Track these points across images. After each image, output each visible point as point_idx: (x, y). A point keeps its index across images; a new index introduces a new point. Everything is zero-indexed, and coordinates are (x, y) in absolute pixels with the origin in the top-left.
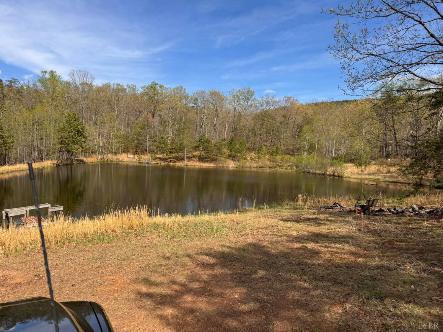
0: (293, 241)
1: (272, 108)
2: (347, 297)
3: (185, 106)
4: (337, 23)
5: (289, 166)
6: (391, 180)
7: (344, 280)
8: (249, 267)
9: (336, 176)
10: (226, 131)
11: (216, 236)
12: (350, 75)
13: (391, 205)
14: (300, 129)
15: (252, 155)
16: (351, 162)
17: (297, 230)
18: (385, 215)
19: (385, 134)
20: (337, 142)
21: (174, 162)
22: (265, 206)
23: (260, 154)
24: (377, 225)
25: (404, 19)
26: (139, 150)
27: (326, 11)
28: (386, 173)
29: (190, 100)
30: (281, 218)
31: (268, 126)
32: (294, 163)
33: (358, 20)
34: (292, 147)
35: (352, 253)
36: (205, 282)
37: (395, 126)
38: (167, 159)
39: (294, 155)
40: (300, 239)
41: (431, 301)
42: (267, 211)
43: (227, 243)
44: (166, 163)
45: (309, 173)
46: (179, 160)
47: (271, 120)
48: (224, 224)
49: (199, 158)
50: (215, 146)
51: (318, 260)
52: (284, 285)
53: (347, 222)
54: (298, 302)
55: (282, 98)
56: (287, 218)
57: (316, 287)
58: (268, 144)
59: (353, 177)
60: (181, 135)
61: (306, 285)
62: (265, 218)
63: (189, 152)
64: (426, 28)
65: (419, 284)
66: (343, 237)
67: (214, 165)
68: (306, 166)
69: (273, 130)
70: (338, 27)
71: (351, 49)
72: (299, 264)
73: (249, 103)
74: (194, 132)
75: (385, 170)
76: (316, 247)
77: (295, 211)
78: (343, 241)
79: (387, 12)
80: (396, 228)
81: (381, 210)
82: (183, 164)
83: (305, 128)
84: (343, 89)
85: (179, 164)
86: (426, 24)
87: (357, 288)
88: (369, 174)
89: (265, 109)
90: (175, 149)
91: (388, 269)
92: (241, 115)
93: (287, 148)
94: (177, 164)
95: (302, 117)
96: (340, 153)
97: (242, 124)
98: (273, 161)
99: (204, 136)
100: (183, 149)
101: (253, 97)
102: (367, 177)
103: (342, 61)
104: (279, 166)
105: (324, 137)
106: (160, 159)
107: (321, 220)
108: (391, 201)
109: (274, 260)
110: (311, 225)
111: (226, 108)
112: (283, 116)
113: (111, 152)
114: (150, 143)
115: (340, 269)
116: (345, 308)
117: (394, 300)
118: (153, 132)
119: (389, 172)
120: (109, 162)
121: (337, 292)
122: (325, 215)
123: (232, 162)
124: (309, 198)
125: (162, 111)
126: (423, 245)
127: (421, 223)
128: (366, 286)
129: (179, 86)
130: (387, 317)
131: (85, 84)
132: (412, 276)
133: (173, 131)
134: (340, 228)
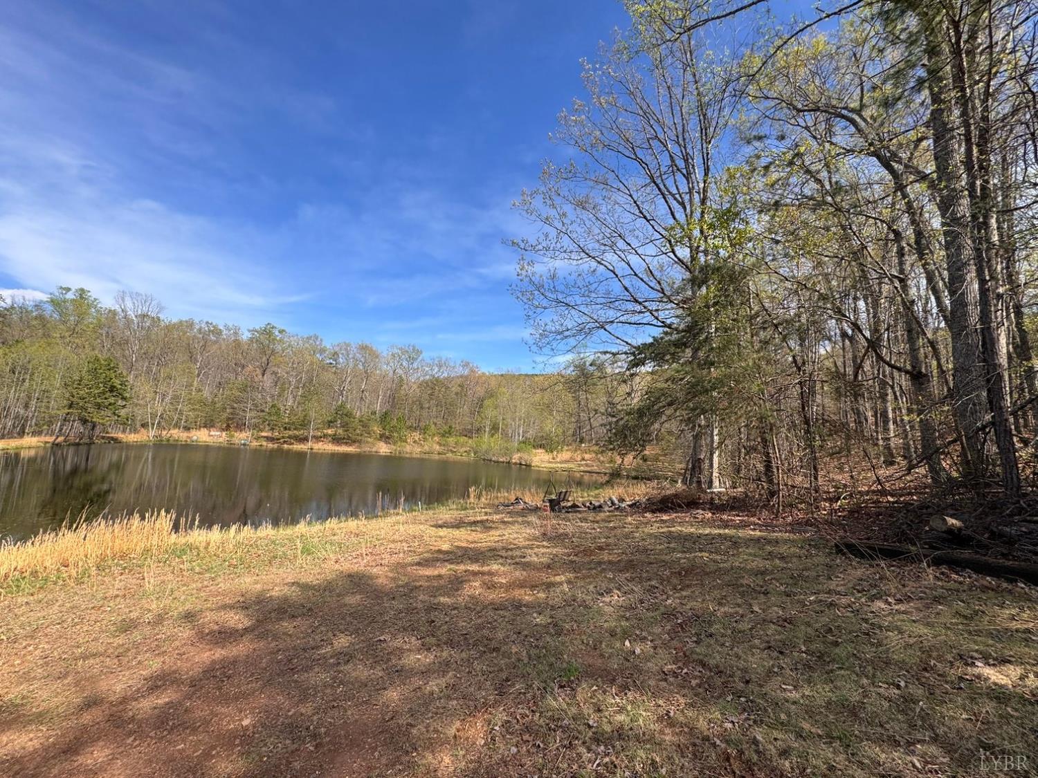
1: (445, 374)
3: (319, 363)
5: (466, 452)
6: (585, 469)
9: (524, 465)
10: (379, 401)
13: (586, 499)
14: (481, 403)
15: (414, 436)
16: (540, 447)
17: (452, 540)
18: (579, 511)
20: (525, 421)
21: (291, 444)
22: (420, 507)
23: (426, 435)
24: (568, 527)
26: (233, 423)
28: (581, 461)
29: (327, 354)
30: (435, 523)
31: (439, 397)
32: (472, 448)
34: (470, 427)
38: (278, 439)
39: (472, 438)
40: (450, 556)
41: (663, 676)
44: (276, 446)
45: (491, 460)
46: (299, 441)
47: (443, 389)
49: (332, 438)
50: (360, 421)
53: (529, 523)
55: (459, 362)
56: (444, 523)
58: (439, 421)
59: (543, 465)
60: (307, 403)
62: (410, 524)
63: (318, 429)
65: (637, 636)
67: (356, 449)
68: (487, 452)
69: (445, 403)
72: (430, 609)
73: (415, 365)
74: (330, 401)
75: (579, 458)
77: (462, 512)
79: (577, 255)
80: (594, 529)
81: (574, 506)
82: (305, 447)
83: (486, 402)
85: (298, 447)
87: (526, 661)
88: (561, 462)
89: (437, 375)
90: (293, 423)
91: (584, 604)
92: (403, 380)
93: (464, 427)
94: (295, 446)
95: (484, 389)
96: (528, 435)
97: (403, 393)
98: (444, 445)
99: (342, 406)
100: (307, 424)
101: (420, 358)
102: (559, 465)
104: (451, 451)
105: (509, 415)
106: (267, 438)
107: (493, 522)
108: (586, 495)
109: (386, 605)
110: (477, 531)
111: (380, 370)
112: (459, 386)
113: (177, 426)
114: (254, 414)
115: (501, 612)
116: (493, 729)
117: (595, 688)
118: (260, 397)
119: (583, 459)
120: (171, 442)
121: (485, 676)
122: (501, 516)
123: (385, 445)
124: (484, 493)
125: (279, 368)
126: (632, 554)
127: (624, 520)
128: (544, 651)
129: (312, 334)
130: (582, 750)
131: (144, 316)
132: (623, 616)
133: (295, 397)
134: (517, 534)
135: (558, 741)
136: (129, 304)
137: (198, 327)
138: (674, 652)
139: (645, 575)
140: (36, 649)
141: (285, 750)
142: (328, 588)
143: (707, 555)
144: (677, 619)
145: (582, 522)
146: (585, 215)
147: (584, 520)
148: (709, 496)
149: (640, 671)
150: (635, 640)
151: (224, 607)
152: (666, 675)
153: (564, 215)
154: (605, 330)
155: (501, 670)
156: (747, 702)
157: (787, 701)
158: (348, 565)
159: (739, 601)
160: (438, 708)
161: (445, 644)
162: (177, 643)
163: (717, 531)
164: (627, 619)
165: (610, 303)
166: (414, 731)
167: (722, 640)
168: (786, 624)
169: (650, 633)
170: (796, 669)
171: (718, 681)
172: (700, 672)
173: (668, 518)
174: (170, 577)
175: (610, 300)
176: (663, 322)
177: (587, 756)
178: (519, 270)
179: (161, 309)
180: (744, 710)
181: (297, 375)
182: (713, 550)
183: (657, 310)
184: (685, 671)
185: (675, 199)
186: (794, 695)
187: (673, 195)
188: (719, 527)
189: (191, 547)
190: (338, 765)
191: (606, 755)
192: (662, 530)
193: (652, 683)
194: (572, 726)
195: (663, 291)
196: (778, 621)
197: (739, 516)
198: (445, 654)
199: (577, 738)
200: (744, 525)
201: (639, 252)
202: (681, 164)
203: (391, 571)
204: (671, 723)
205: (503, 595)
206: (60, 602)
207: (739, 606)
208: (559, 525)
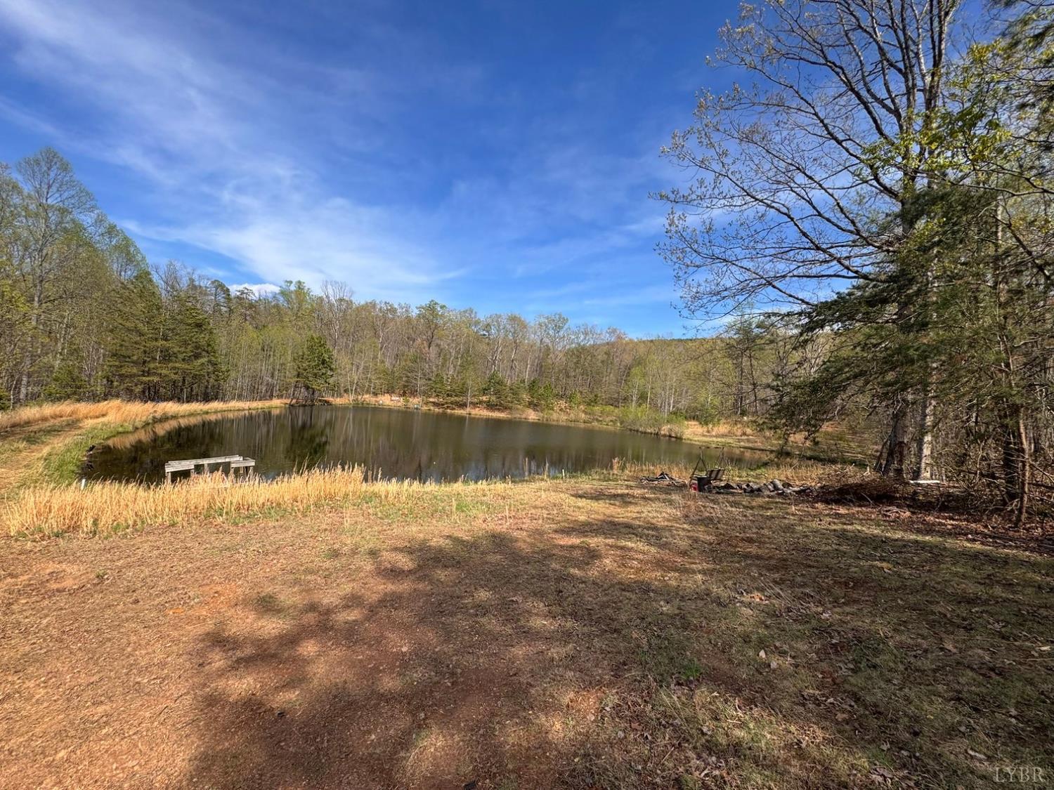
0: (574, 532)
1: (591, 341)
2: (619, 670)
3: (474, 334)
5: (611, 421)
6: (747, 445)
7: (626, 624)
9: (674, 437)
10: (528, 370)
13: (744, 479)
14: (628, 372)
15: (561, 404)
16: (694, 419)
17: (589, 513)
18: (733, 494)
20: (676, 391)
21: (453, 409)
23: (572, 403)
24: (715, 511)
26: (407, 391)
28: (741, 436)
29: (480, 326)
30: (575, 492)
31: (585, 365)
32: (619, 417)
34: (616, 396)
35: (662, 563)
37: (753, 373)
38: (443, 405)
39: (618, 407)
41: (802, 701)
44: (441, 410)
45: (637, 431)
46: (459, 407)
47: (589, 358)
49: (487, 405)
50: (511, 389)
55: (605, 329)
58: (585, 390)
59: (696, 439)
60: (465, 372)
63: (474, 396)
65: (776, 648)
66: (655, 528)
67: (508, 415)
68: (634, 422)
69: (591, 371)
70: (672, 219)
71: (689, 250)
72: (559, 579)
73: (561, 333)
74: (484, 369)
75: (739, 433)
76: (601, 546)
77: (603, 483)
79: (741, 199)
81: (728, 486)
82: (465, 412)
83: (635, 371)
85: (459, 412)
88: (716, 436)
89: (582, 343)
90: (454, 391)
91: (718, 601)
92: (549, 349)
93: (610, 396)
94: (456, 411)
95: (632, 356)
96: (679, 406)
97: (550, 361)
98: (590, 414)
99: (496, 375)
100: (465, 392)
101: (566, 327)
102: (715, 439)
104: (597, 420)
105: (659, 383)
106: (435, 404)
107: (634, 497)
108: (744, 474)
109: (520, 568)
110: (615, 505)
111: (528, 339)
112: (606, 353)
113: (368, 392)
114: (423, 381)
115: (628, 594)
116: (603, 708)
117: (716, 694)
118: (427, 367)
119: (744, 434)
120: (365, 405)
121: (604, 655)
122: (643, 490)
123: (533, 413)
124: (628, 465)
125: (441, 340)
126: (787, 551)
127: (786, 508)
128: (666, 642)
129: (467, 308)
130: (691, 754)
131: (341, 300)
132: (763, 623)
133: (454, 367)
134: (657, 512)
135: (667, 738)
136: (331, 292)
137: (379, 307)
138: (820, 676)
139: (799, 579)
140: (278, 562)
141: (429, 680)
142: (472, 546)
143: (890, 566)
144: (832, 638)
145: (732, 507)
146: (752, 149)
147: (735, 504)
148: (911, 490)
149: (773, 688)
150: (773, 652)
151: (396, 549)
152: (806, 700)
153: (725, 154)
154: (774, 287)
155: (620, 652)
156: (910, 757)
157: (972, 773)
158: (495, 526)
159: (925, 632)
160: (555, 675)
161: (569, 615)
162: (362, 574)
163: (913, 537)
164: (767, 627)
165: (781, 255)
166: (533, 691)
167: (888, 675)
168: (992, 674)
169: (791, 647)
170: (996, 736)
171: (874, 723)
172: (850, 706)
173: (847, 512)
174: (361, 519)
175: (783, 250)
176: (856, 272)
177: (695, 762)
178: (668, 227)
179: (352, 293)
180: (904, 766)
181: (456, 347)
182: (900, 561)
183: (848, 258)
184: (831, 700)
185: (885, 106)
186: (986, 767)
187: (881, 102)
188: (919, 531)
189: (376, 495)
190: (468, 704)
191: (716, 767)
192: (834, 527)
193: (786, 704)
194: (684, 728)
195: (858, 232)
196: (980, 668)
197: (954, 520)
198: (569, 624)
199: (688, 741)
200: (957, 533)
201: (825, 186)
202: (895, 55)
203: (529, 536)
204: (801, 754)
205: (632, 576)
206: (293, 529)
207: (924, 638)
208: (704, 507)
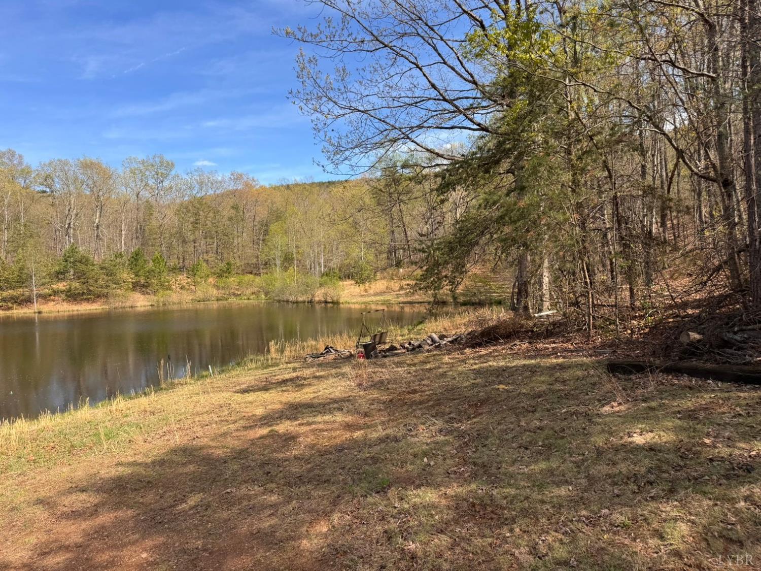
0: (256, 425)
1: (211, 192)
2: (335, 502)
3: (23, 191)
4: (299, 54)
5: (253, 293)
6: (406, 300)
7: (333, 475)
8: (171, 494)
9: (330, 303)
10: (123, 238)
11: (105, 447)
12: (329, 141)
13: (407, 337)
14: (265, 229)
15: (180, 280)
16: (349, 278)
17: (264, 404)
18: (397, 354)
19: (393, 232)
20: (325, 248)
21: (9, 309)
22: (211, 371)
23: (196, 277)
24: (384, 374)
25: (396, 59)
27: (278, 31)
28: (399, 290)
29: (34, 178)
30: (238, 388)
31: (207, 225)
32: (262, 288)
33: (331, 53)
34: (254, 261)
35: (349, 427)
36: (78, 546)
37: (404, 219)
39: (259, 274)
40: (268, 419)
41: (447, 475)
42: (216, 378)
43: (129, 457)
45: (287, 301)
46: (20, 304)
47: (211, 215)
48: (125, 419)
49: (66, 295)
50: (102, 268)
51: (295, 449)
52: (235, 510)
53: (343, 375)
54: (259, 532)
55: (228, 175)
56: (248, 387)
57: (290, 497)
58: (211, 257)
59: (354, 301)
60: (20, 250)
61: (274, 498)
62: (208, 393)
63: (43, 284)
64: (425, 75)
65: (433, 454)
66: (335, 401)
67: (104, 307)
68: (282, 291)
69: (217, 232)
70: (302, 62)
71: (324, 99)
72: (263, 465)
73: (166, 184)
74: (52, 244)
75: (397, 287)
76: (292, 428)
77: (265, 371)
78: (334, 409)
79: (371, 44)
80: (409, 373)
81: (393, 348)
82: (30, 311)
83: (273, 227)
84: (321, 164)
85: (19, 312)
86: (424, 69)
87: (351, 483)
88: (376, 295)
89: (199, 195)
90: (7, 280)
91: (396, 440)
92: (152, 206)
93: (246, 262)
94: (15, 311)
95: (267, 209)
96: (332, 265)
97: (155, 223)
98: (223, 288)
99: (73, 250)
100: (26, 280)
101: (173, 173)
102: (373, 298)
103: (314, 117)
104: (234, 294)
105: (305, 241)
107: (304, 378)
110: (288, 391)
111: (118, 194)
112: (232, 207)
115: (327, 456)
116: (332, 522)
117: (400, 489)
119: (401, 288)
121: (322, 498)
122: (312, 370)
123: (142, 297)
124: (286, 344)
126: (441, 393)
127: (441, 359)
128: (364, 475)
132: (425, 443)
134: (332, 388)
135: (375, 518)
138: (458, 460)
139: (447, 410)
141: (187, 560)
143: (504, 386)
144: (465, 439)
145: (398, 367)
147: (400, 364)
149: (432, 475)
152: (450, 474)
155: (333, 492)
156: (495, 479)
157: (519, 474)
163: (524, 362)
164: (428, 445)
167: (491, 447)
168: (538, 430)
169: (443, 451)
170: (531, 456)
171: (482, 471)
172: (472, 468)
173: (486, 352)
176: (479, 124)
177: (393, 521)
180: (492, 483)
182: (511, 382)
184: (462, 469)
186: (524, 470)
188: (530, 357)
191: (405, 518)
192: (475, 367)
193: (439, 480)
194: (384, 510)
197: (554, 343)
199: (387, 514)
200: (553, 353)
204: (446, 497)
205: (326, 444)
208: (374, 372)
